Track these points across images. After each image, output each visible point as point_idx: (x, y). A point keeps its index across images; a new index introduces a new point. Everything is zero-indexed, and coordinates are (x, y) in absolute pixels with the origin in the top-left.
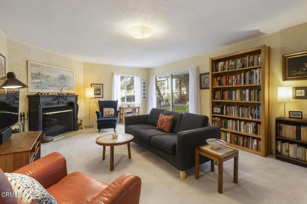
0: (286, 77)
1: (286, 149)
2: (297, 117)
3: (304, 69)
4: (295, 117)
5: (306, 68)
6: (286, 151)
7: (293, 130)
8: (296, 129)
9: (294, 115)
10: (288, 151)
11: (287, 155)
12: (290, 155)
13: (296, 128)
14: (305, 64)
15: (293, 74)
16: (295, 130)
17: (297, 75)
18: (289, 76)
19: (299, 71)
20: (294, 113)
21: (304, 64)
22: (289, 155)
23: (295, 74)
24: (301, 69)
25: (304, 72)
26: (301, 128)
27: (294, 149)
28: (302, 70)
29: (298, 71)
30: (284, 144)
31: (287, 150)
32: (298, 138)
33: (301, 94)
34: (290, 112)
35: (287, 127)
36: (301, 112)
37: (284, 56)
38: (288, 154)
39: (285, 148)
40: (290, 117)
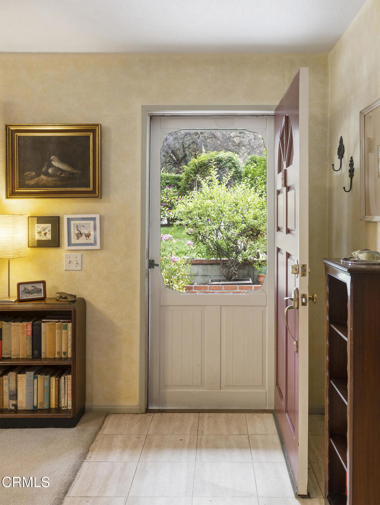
0: (13, 188)
1: (10, 391)
2: (35, 296)
3: (50, 171)
4: (31, 297)
5: (53, 168)
6: (10, 396)
7: (25, 335)
8: (32, 331)
9: (29, 292)
10: (14, 396)
11: (13, 408)
12: (19, 405)
13: (32, 328)
14: (52, 157)
15: (29, 180)
16: (30, 333)
17: (37, 186)
18: (21, 186)
19: (40, 176)
20: (30, 287)
21: (50, 157)
22: (16, 406)
23: (32, 182)
24: (44, 169)
25: (50, 179)
26: (42, 323)
27: (27, 385)
28: (47, 174)
29: (38, 175)
30: (6, 376)
31: (11, 393)
32: (36, 352)
33: (45, 234)
34: (19, 285)
35: (13, 328)
36: (44, 282)
37: (9, 129)
38: (14, 402)
39: (9, 388)
40: (20, 301)
